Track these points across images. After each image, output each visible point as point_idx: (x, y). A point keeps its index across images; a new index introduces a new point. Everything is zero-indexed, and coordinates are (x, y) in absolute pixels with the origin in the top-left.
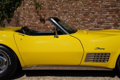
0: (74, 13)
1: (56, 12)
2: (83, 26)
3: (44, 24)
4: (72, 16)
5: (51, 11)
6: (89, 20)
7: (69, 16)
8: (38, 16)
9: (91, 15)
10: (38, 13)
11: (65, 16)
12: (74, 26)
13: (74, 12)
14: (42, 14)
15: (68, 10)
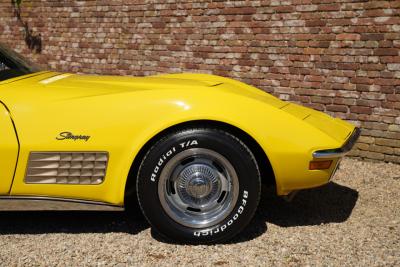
0: (126, 20)
1: (73, 15)
2: (154, 64)
3: (37, 56)
4: (120, 30)
5: (59, 9)
6: (169, 42)
7: (112, 30)
8: (21, 29)
9: (174, 25)
10: (19, 16)
11: (100, 30)
12: (127, 62)
13: (126, 14)
14: (30, 20)
15: (106, 8)
